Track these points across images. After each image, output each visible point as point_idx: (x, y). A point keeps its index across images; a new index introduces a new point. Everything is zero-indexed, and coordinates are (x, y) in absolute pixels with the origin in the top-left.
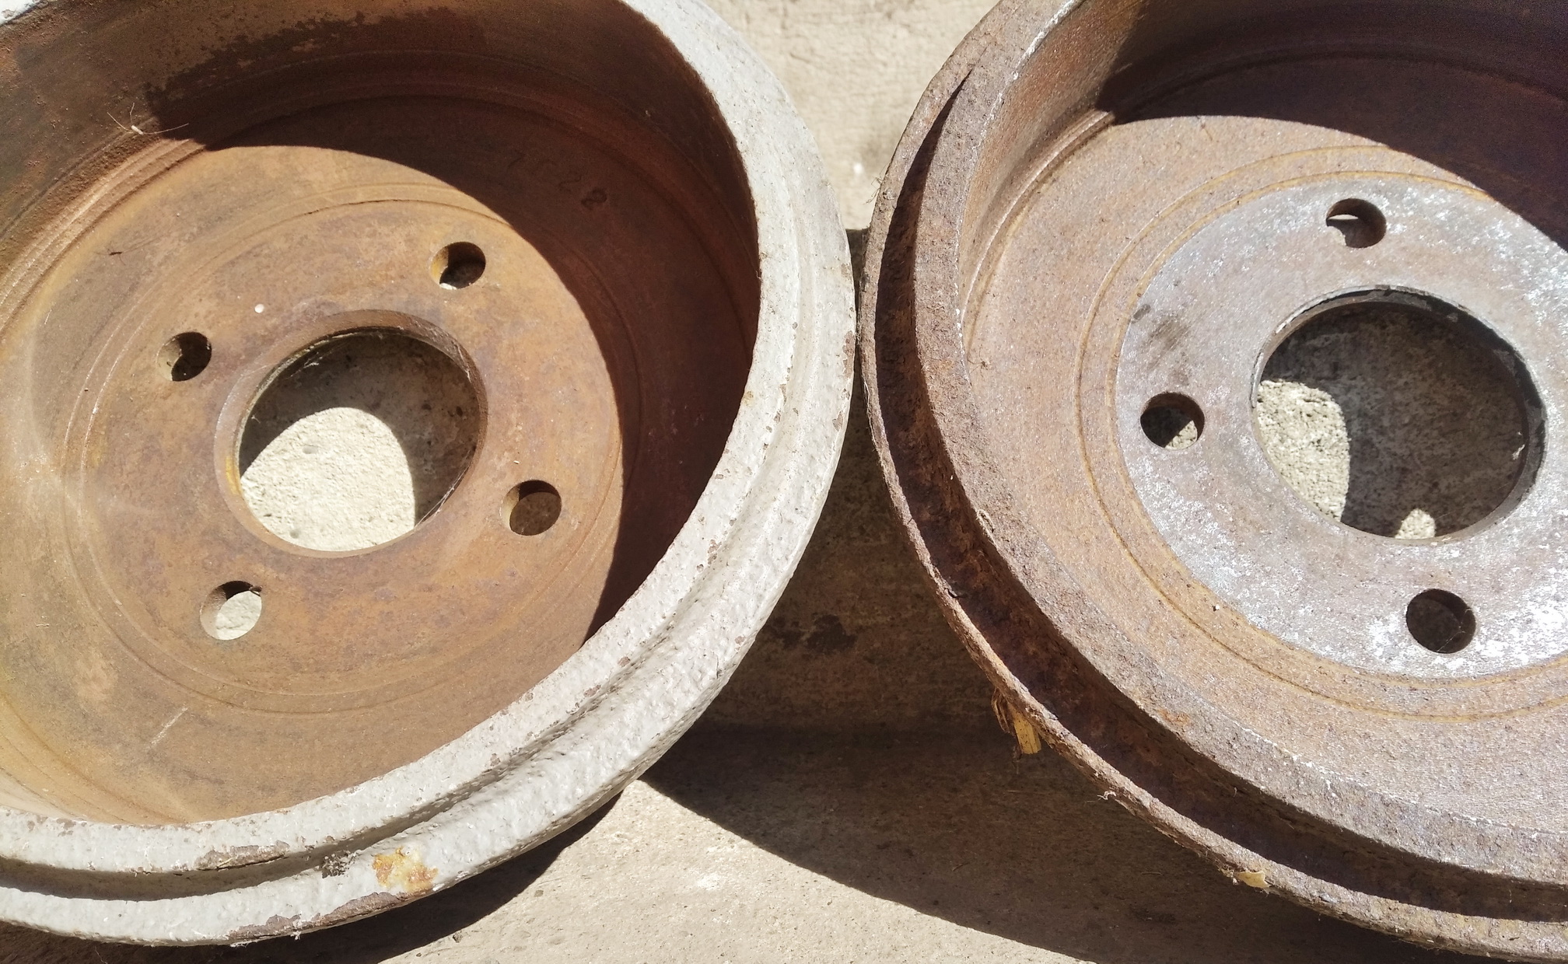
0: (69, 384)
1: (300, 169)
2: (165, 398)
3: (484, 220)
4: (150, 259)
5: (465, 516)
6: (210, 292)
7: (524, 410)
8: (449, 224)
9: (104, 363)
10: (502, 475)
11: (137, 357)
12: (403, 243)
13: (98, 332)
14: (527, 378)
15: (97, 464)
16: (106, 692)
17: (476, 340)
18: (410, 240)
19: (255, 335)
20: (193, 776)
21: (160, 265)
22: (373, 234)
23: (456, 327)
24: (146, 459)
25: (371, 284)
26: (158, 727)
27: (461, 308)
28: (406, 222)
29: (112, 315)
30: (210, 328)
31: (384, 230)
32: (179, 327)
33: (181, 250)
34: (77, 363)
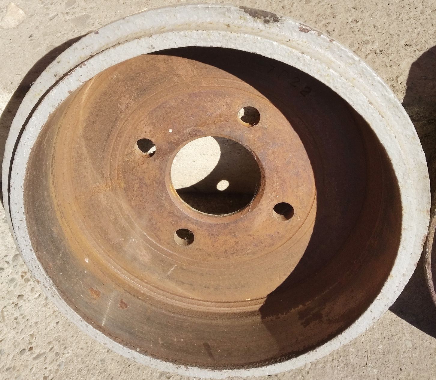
0: (103, 157)
1: (175, 68)
2: (142, 164)
3: (258, 97)
4: (120, 107)
5: (260, 213)
6: (149, 122)
7: (279, 177)
8: (243, 98)
9: (113, 150)
10: (272, 200)
11: (126, 148)
12: (225, 106)
13: (108, 137)
14: (280, 166)
15: (123, 187)
16: (149, 259)
17: (259, 149)
18: (228, 105)
19: (171, 141)
20: (183, 283)
21: (125, 110)
22: (212, 101)
23: (250, 143)
24: (141, 187)
25: (214, 123)
26: (168, 269)
27: (251, 136)
28: (225, 96)
29: (111, 131)
30: (152, 138)
31: (216, 99)
32: (140, 136)
33: (132, 104)
34: (104, 150)
